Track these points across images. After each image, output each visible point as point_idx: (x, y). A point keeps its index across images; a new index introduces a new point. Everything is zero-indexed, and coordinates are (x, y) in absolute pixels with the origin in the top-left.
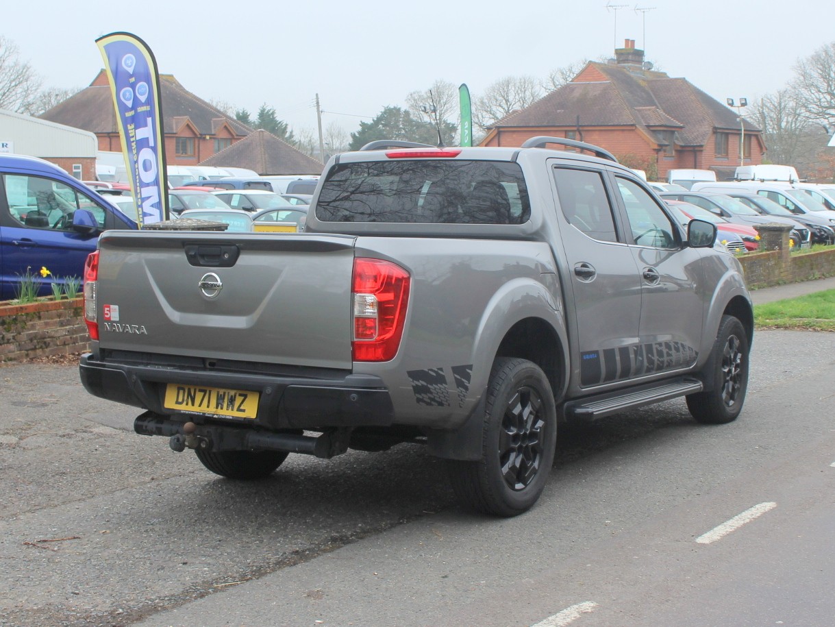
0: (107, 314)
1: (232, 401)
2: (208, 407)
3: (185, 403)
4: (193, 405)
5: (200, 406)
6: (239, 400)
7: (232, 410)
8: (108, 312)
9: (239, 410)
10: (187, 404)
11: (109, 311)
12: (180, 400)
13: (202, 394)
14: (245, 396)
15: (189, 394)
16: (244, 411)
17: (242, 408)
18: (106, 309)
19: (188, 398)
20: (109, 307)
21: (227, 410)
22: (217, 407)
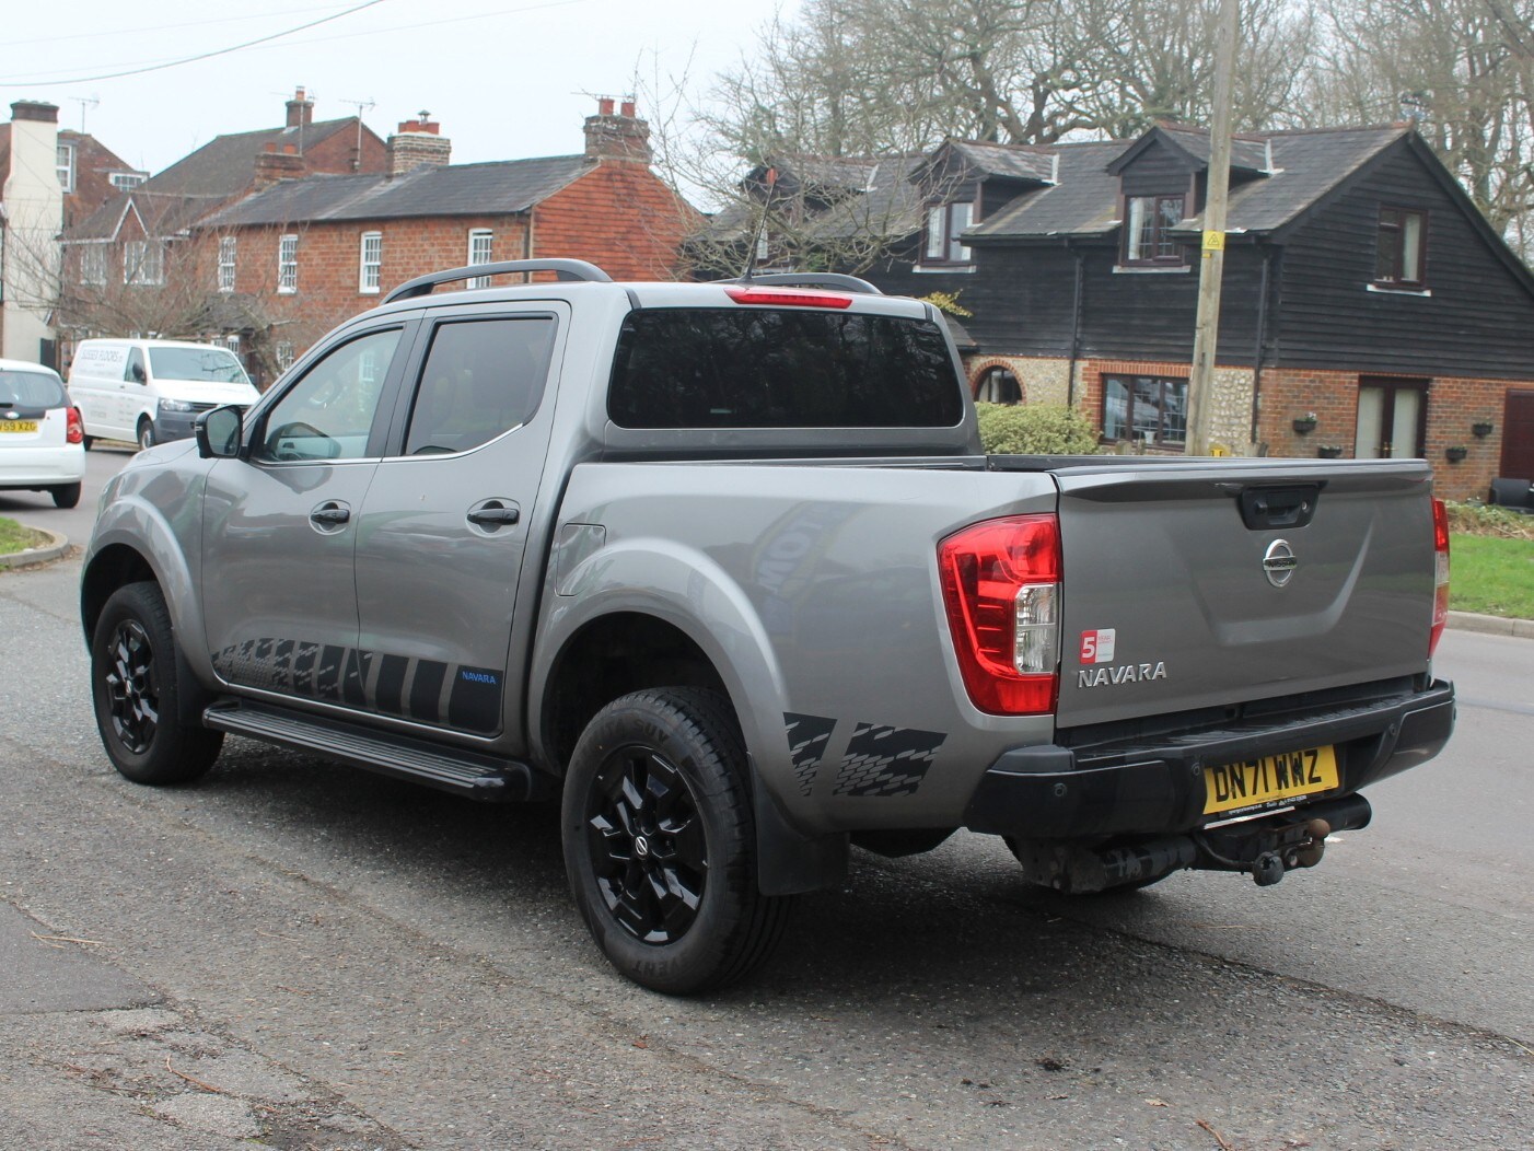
0: (1088, 651)
1: (1297, 769)
2: (1267, 790)
3: (1231, 794)
4: (1244, 794)
5: (1254, 793)
6: (1307, 762)
7: (1303, 783)
8: (1091, 647)
9: (1313, 780)
10: (1235, 797)
11: (1094, 643)
12: (1223, 793)
13: (1252, 769)
14: (1314, 754)
15: (1233, 776)
16: (1318, 780)
17: (1315, 775)
18: (1087, 640)
19: (1233, 784)
20: (1095, 635)
21: (1296, 785)
22: (1280, 788)
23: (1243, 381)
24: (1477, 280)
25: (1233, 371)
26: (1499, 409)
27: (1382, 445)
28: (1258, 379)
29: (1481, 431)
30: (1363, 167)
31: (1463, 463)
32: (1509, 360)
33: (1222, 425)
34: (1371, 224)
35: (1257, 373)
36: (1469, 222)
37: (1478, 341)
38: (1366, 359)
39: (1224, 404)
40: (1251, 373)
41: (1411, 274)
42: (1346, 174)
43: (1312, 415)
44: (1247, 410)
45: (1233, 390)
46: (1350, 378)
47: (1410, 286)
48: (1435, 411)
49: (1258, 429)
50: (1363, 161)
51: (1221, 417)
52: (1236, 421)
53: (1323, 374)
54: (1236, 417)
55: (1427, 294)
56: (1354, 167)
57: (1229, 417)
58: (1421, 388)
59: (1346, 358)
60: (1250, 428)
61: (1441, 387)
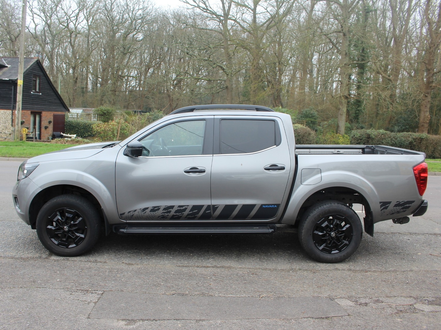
23: (8, 113)
24: (48, 91)
25: (5, 111)
26: (52, 118)
27: (34, 126)
28: (12, 113)
29: (50, 122)
30: (31, 66)
31: (47, 129)
32: (54, 108)
33: (3, 123)
34: (31, 79)
35: (12, 111)
36: (47, 79)
37: (49, 104)
38: (32, 108)
39: (3, 118)
40: (11, 111)
41: (37, 90)
42: (28, 68)
43: (24, 120)
44: (10, 119)
45: (6, 115)
46: (29, 112)
47: (37, 92)
48: (43, 119)
49: (13, 124)
50: (30, 65)
51: (3, 121)
52: (7, 122)
53: (25, 111)
54: (7, 121)
55: (41, 94)
56: (29, 66)
57: (5, 121)
58: (40, 114)
59: (29, 108)
60: (11, 123)
61: (44, 114)
